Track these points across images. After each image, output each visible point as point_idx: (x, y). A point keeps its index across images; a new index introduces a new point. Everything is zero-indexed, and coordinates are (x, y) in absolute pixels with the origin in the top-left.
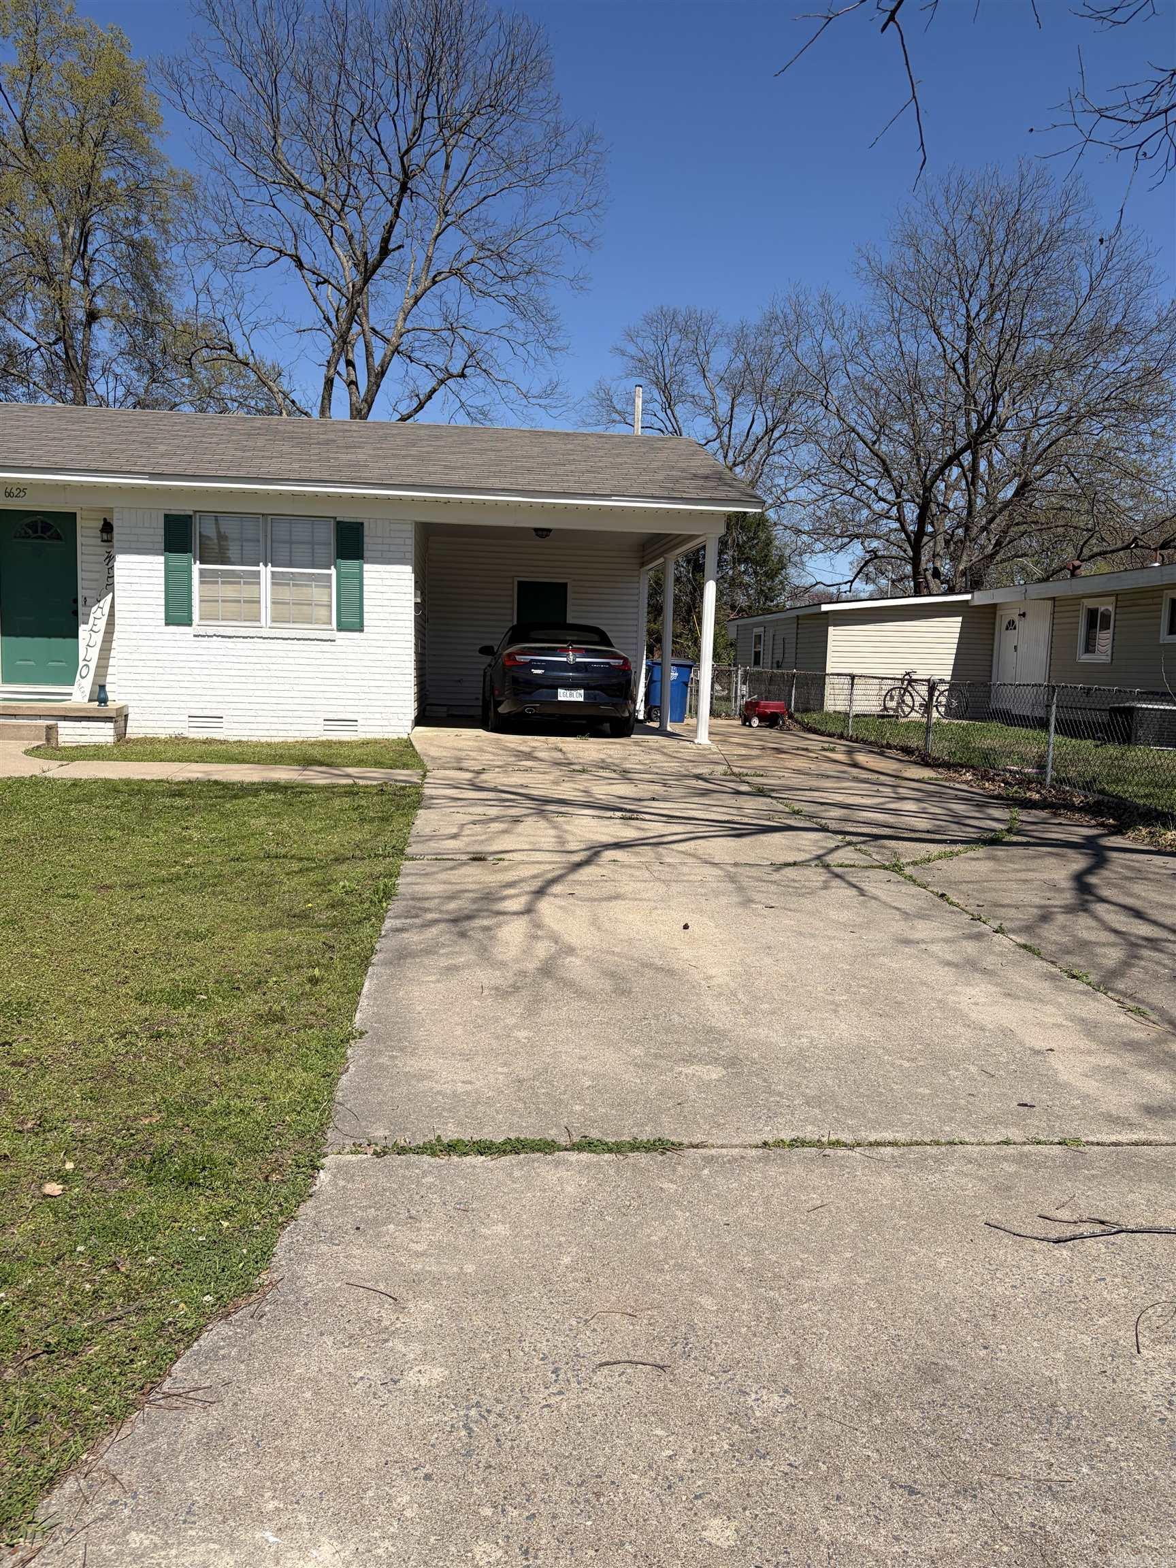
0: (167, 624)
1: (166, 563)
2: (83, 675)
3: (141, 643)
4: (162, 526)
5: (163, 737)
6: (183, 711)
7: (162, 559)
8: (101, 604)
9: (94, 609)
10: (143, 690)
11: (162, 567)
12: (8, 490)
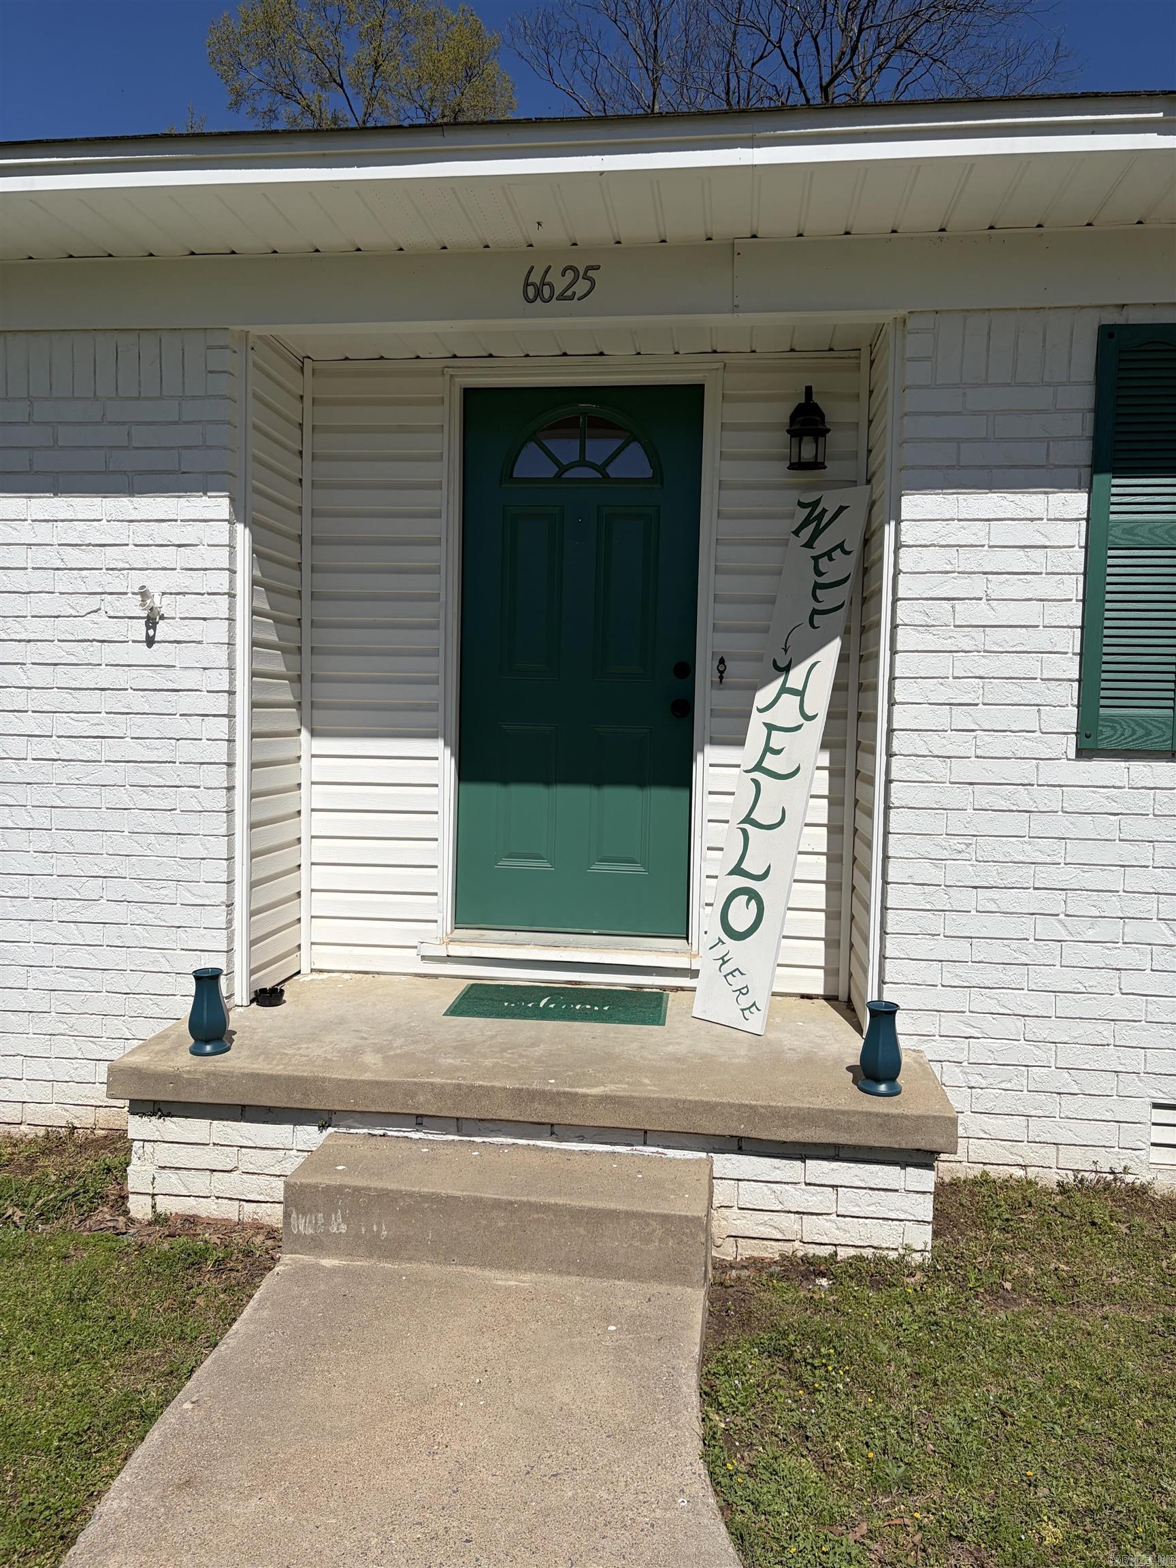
0: (1084, 752)
1: (1095, 520)
2: (740, 925)
3: (984, 823)
4: (1089, 374)
5: (1050, 1179)
6: (1131, 1085)
7: (1077, 502)
8: (796, 678)
9: (763, 697)
10: (982, 1001)
11: (1076, 534)
12: (535, 278)
